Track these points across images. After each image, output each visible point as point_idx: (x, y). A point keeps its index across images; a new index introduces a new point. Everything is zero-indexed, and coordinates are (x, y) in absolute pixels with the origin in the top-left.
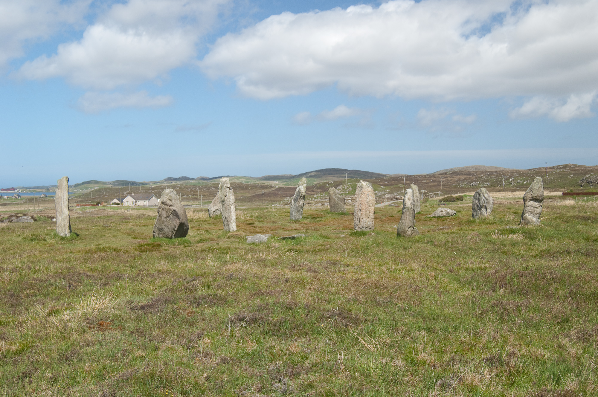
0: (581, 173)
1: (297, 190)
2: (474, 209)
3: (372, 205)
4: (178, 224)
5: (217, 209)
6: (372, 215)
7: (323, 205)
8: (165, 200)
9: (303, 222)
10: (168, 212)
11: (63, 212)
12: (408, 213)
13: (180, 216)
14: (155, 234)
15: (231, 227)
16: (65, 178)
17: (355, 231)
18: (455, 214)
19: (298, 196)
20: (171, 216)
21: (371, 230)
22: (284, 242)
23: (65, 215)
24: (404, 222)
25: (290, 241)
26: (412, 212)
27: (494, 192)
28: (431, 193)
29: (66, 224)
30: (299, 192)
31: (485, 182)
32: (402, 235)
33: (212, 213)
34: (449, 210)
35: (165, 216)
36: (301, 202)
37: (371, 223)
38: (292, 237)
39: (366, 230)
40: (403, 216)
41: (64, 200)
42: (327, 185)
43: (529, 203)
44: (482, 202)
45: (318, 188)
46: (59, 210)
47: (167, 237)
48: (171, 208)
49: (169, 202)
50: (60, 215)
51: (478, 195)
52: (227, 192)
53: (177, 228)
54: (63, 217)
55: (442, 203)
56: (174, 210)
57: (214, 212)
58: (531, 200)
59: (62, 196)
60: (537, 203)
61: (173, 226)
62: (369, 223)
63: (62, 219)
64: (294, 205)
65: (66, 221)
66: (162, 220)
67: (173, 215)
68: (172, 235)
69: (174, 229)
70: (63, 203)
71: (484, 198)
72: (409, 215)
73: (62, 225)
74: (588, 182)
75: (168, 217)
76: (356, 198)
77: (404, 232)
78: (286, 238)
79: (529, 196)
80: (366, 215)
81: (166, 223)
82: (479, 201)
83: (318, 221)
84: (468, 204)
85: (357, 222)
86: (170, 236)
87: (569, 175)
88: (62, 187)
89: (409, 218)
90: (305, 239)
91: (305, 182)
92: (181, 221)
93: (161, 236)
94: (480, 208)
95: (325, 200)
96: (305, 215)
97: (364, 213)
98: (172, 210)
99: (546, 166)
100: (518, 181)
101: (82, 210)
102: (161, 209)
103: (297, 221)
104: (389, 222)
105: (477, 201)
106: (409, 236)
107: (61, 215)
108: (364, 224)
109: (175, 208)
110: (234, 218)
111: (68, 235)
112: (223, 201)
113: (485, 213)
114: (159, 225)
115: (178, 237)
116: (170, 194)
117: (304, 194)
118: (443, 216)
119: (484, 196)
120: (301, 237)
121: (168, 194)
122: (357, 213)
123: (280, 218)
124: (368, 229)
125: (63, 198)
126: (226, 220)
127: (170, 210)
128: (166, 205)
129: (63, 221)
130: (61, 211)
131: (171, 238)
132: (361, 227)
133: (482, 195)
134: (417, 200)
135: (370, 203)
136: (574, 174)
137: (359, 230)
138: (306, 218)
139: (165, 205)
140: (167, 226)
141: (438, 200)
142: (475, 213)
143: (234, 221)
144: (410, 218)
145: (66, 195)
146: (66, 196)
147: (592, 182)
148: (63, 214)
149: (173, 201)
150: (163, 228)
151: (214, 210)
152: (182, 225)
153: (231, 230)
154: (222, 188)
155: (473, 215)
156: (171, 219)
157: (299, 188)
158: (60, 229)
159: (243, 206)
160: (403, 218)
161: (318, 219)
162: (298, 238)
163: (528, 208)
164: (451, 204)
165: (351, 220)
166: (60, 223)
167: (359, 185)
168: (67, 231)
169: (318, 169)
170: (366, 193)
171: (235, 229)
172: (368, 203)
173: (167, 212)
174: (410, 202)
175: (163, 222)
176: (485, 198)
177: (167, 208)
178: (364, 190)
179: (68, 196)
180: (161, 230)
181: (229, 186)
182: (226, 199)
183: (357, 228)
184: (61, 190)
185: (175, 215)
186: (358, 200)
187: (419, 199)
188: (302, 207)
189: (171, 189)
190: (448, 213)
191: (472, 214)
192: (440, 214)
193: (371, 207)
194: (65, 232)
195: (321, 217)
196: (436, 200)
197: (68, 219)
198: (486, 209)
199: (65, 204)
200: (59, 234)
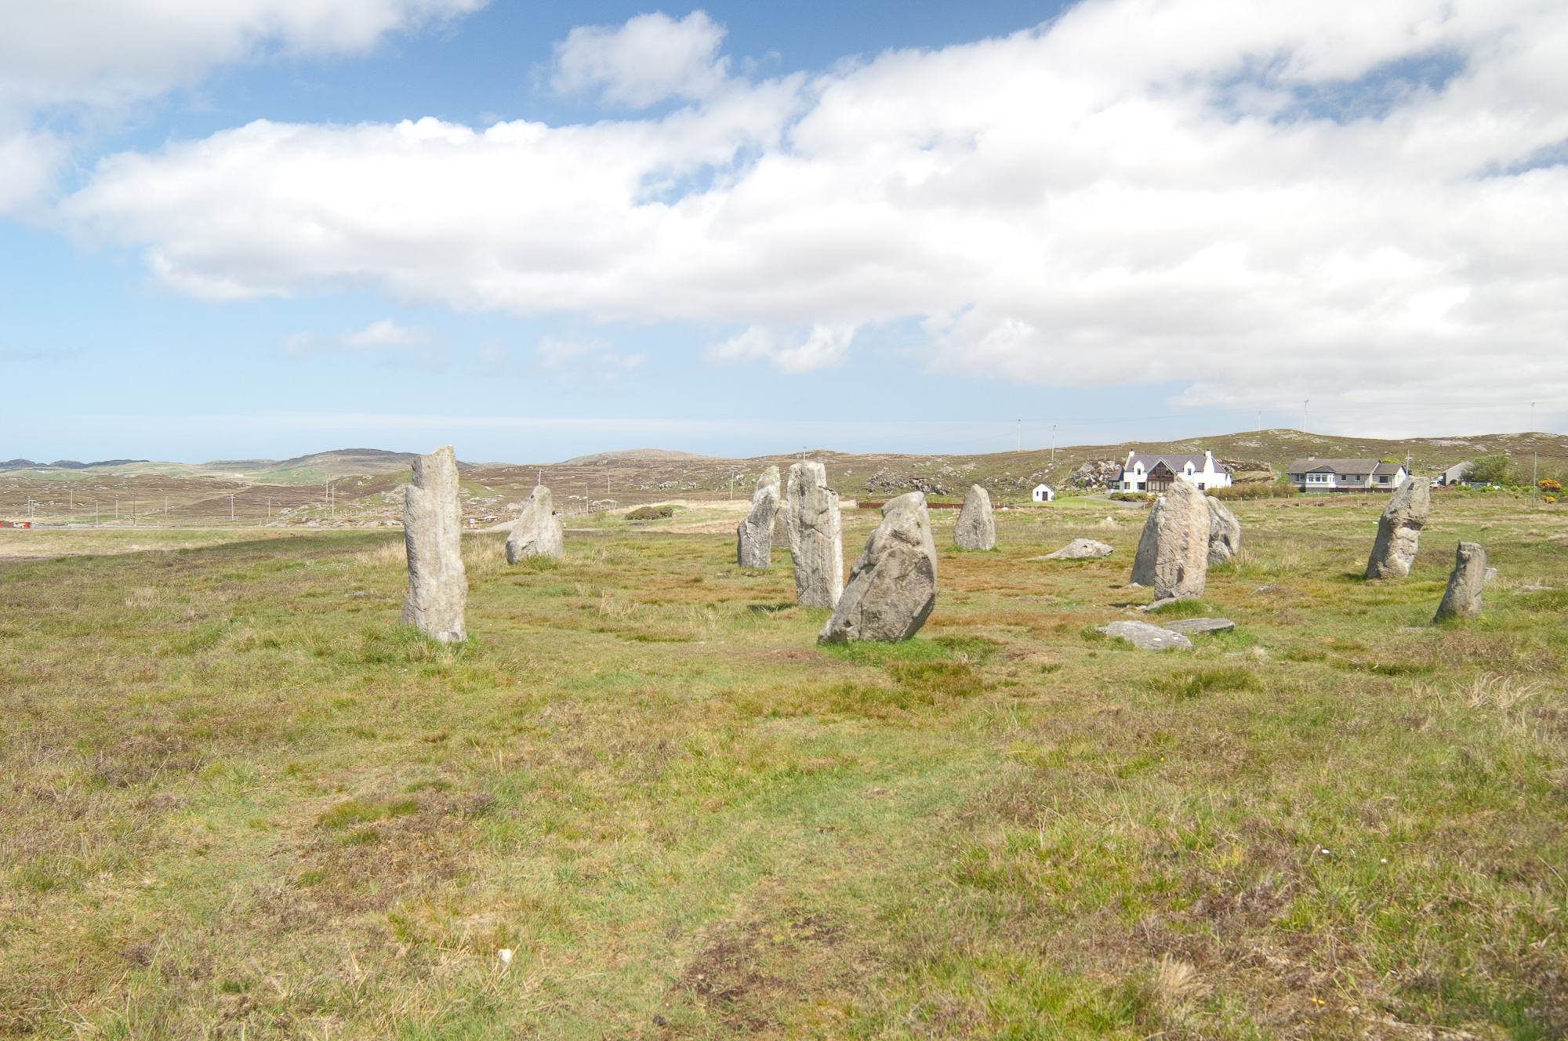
4: (925, 600)
8: (906, 526)
10: (907, 563)
11: (444, 560)
14: (849, 629)
15: (834, 592)
16: (447, 452)
18: (1111, 552)
20: (913, 575)
21: (1199, 597)
23: (451, 573)
24: (1470, 582)
29: (454, 600)
35: (895, 573)
37: (1201, 580)
39: (1197, 599)
41: (447, 521)
43: (1401, 531)
46: (428, 555)
47: (884, 639)
48: (918, 549)
49: (913, 533)
50: (430, 573)
53: (920, 609)
54: (444, 578)
56: (926, 558)
57: (525, 548)
58: (1405, 525)
59: (439, 510)
60: (1415, 532)
61: (911, 605)
62: (1197, 582)
63: (442, 586)
65: (456, 591)
66: (884, 587)
67: (919, 570)
69: (912, 612)
70: (441, 531)
73: (443, 604)
75: (903, 576)
79: (1402, 516)
80: (1195, 561)
81: (893, 597)
85: (1171, 577)
86: (896, 634)
88: (439, 481)
89: (1478, 574)
93: (868, 634)
97: (1192, 557)
98: (920, 556)
102: (885, 555)
107: (436, 572)
108: (1190, 584)
109: (925, 551)
110: (839, 571)
111: (463, 637)
114: (873, 603)
116: (918, 509)
118: (1090, 558)
121: (915, 508)
122: (1169, 556)
124: (1195, 596)
125: (440, 516)
127: (915, 555)
128: (906, 541)
129: (445, 593)
130: (437, 558)
131: (896, 640)
132: (1183, 591)
136: (854, 469)
137: (1179, 598)
139: (902, 540)
140: (895, 606)
145: (453, 506)
146: (453, 510)
148: (444, 569)
150: (880, 612)
151: (526, 544)
156: (910, 583)
158: (434, 619)
163: (1399, 541)
166: (435, 601)
168: (459, 624)
172: (1199, 532)
173: (903, 561)
175: (885, 593)
177: (905, 549)
179: (460, 510)
180: (872, 617)
181: (826, 482)
182: (820, 521)
184: (434, 489)
185: (923, 573)
190: (1099, 550)
192: (1083, 553)
194: (451, 628)
197: (462, 585)
198: (1227, 541)
199: (451, 536)
200: (433, 636)
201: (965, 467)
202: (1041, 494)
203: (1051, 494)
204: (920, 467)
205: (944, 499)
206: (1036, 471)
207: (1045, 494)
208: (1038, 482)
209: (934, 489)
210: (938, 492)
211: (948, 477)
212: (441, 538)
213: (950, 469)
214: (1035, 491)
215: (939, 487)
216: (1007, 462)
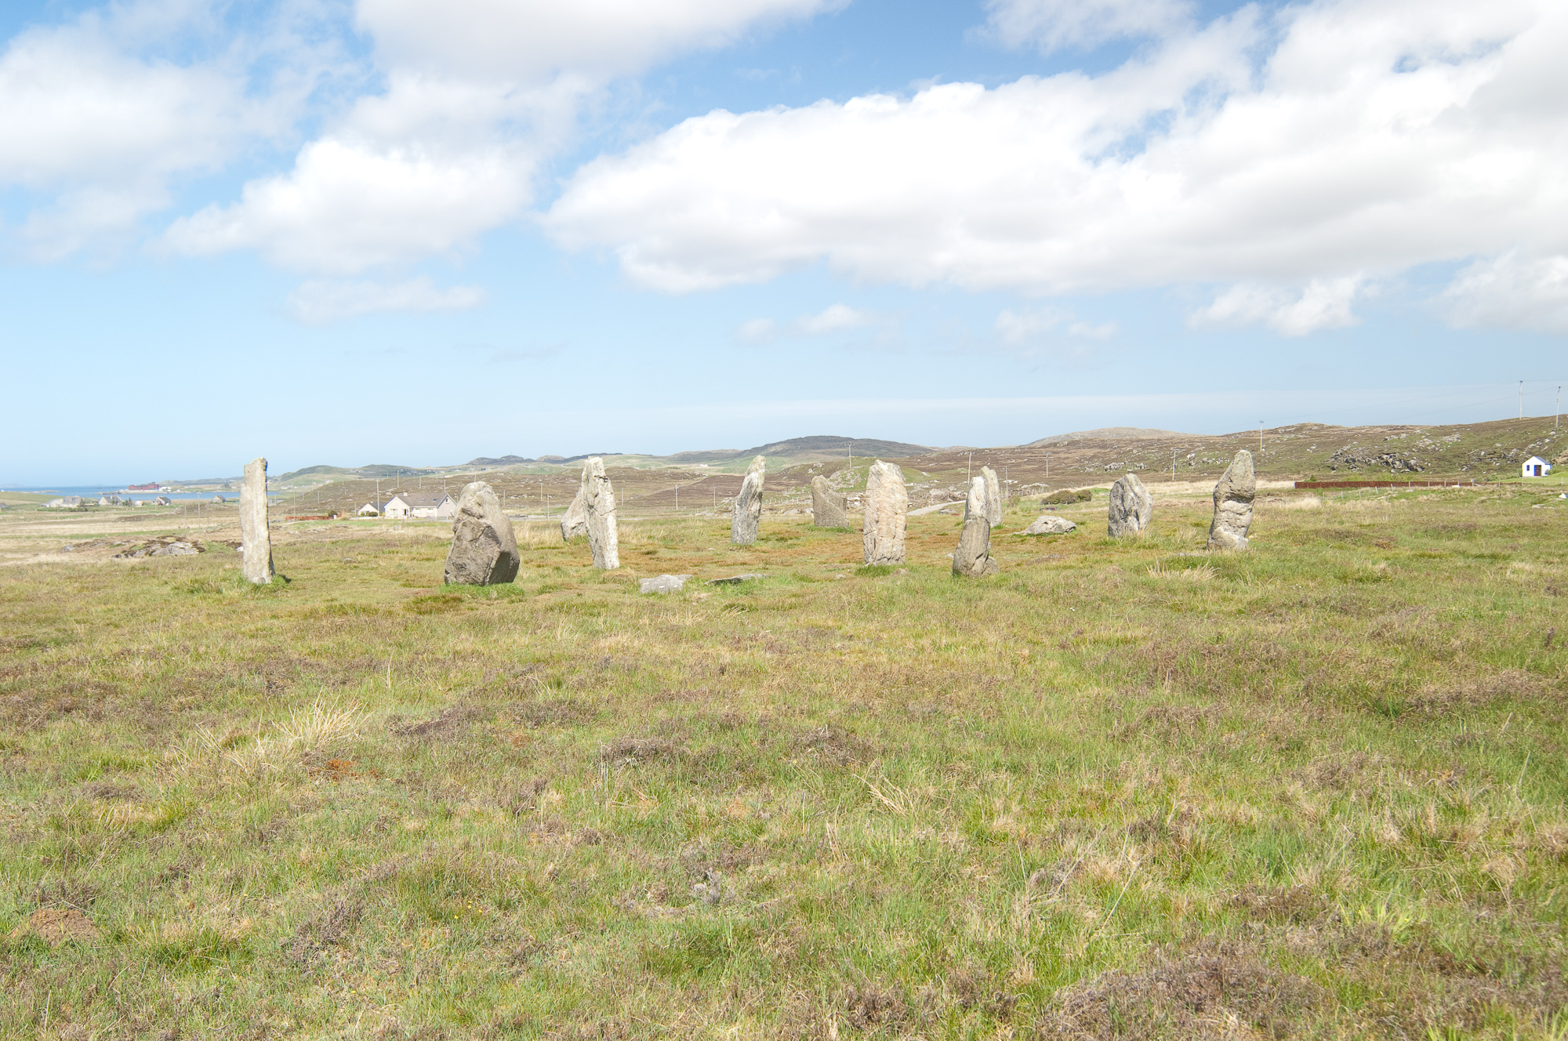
0: (1333, 442)
1: (746, 482)
2: (1111, 518)
3: (900, 511)
4: (496, 556)
5: (579, 524)
6: (901, 533)
7: (801, 512)
8: (469, 505)
9: (758, 548)
10: (476, 531)
11: (257, 531)
12: (975, 527)
13: (500, 539)
14: (448, 576)
15: (607, 560)
16: (259, 462)
17: (867, 565)
18: (1074, 527)
19: (747, 494)
20: (482, 538)
21: (900, 562)
22: (719, 589)
23: (261, 539)
24: (968, 547)
25: (730, 588)
26: (983, 525)
27: (1154, 482)
28: (1025, 486)
29: (262, 557)
30: (750, 486)
31: (1136, 461)
32: (964, 573)
33: (570, 531)
34: (1061, 521)
35: (469, 537)
36: (755, 506)
37: (900, 548)
38: (735, 579)
39: (889, 564)
40: (966, 533)
41: (259, 507)
42: (811, 471)
43: (1225, 504)
44: (1128, 504)
45: (790, 478)
46: (248, 528)
47: (474, 583)
48: (482, 521)
49: (476, 510)
51: (1120, 489)
52: (599, 486)
53: (494, 562)
54: (256, 543)
55: (1049, 506)
56: (489, 527)
57: (573, 528)
58: (1229, 498)
59: (254, 500)
60: (1241, 505)
61: (486, 560)
62: (894, 549)
63: (255, 548)
64: (740, 514)
65: (263, 551)
66: (463, 547)
67: (487, 535)
68: (485, 578)
69: (489, 564)
70: (255, 513)
71: (1132, 494)
72: (978, 531)
73: (256, 559)
74: (1347, 461)
75: (475, 540)
76: (868, 497)
77: (968, 567)
78: (722, 581)
79: (1225, 489)
80: (889, 532)
81: (471, 554)
82: (1123, 501)
83: (789, 547)
84: (1101, 506)
85: (871, 546)
86: (481, 579)
87: (1309, 445)
88: (254, 481)
89: (977, 538)
90: (761, 582)
91: (763, 464)
92: (504, 548)
93: (461, 579)
94: (1126, 514)
95: (803, 503)
96: (763, 535)
97: (885, 528)
98: (485, 526)
99: (1261, 428)
100: (1205, 459)
101: (298, 528)
102: (460, 525)
103: (747, 547)
104: (934, 546)
105: (1119, 502)
106: (977, 574)
107: (252, 539)
108: (886, 551)
109: (489, 522)
110: (613, 540)
111: (268, 580)
112: (591, 507)
113: (1136, 526)
114: (459, 558)
115: (498, 583)
116: (478, 493)
117: (759, 490)
118: (1049, 534)
119: (1133, 491)
120: (753, 579)
121: (475, 493)
122: (869, 527)
123: (710, 541)
124: (894, 562)
125: (255, 503)
126: (597, 546)
127: (480, 525)
128: (471, 515)
129: (257, 552)
130: (253, 530)
131: (483, 584)
132: (879, 557)
133: (1128, 487)
134: (995, 500)
135: (897, 507)
136: (1318, 445)
137: (875, 563)
138: (766, 540)
139: (469, 515)
140: (474, 560)
141: (1040, 501)
142: (1114, 527)
143: (615, 547)
144: (980, 537)
145: (262, 497)
146: (262, 499)
147: (1354, 461)
148: (256, 537)
149: (486, 507)
150: (465, 565)
151: (573, 525)
152: (504, 557)
153: (609, 566)
154: (588, 480)
155: (1110, 529)
156: (482, 544)
157: (749, 477)
158: (251, 569)
159: (634, 516)
160: (965, 537)
161: (790, 542)
162: (747, 582)
163: (1223, 514)
164: (1066, 508)
165: (858, 542)
166: (251, 557)
167: (873, 470)
168: (266, 572)
169: (790, 438)
170: (889, 486)
171: (617, 564)
172: (893, 506)
173: (473, 529)
174: (981, 504)
175: (466, 551)
176: (1136, 494)
177: (473, 521)
178: (883, 480)
179: (265, 499)
180: (461, 567)
181: (603, 474)
182: (596, 502)
183: (870, 560)
184: (251, 486)
185: (489, 537)
186: (871, 501)
187: (998, 499)
188: (755, 517)
189: (480, 482)
190: (1060, 527)
191: (1109, 527)
192: (1044, 529)
193: (898, 516)
194: (261, 574)
195: (797, 538)
196: (1037, 500)
197: (265, 547)
198: (1137, 517)
199: (261, 516)
200: (249, 579)
201: (1447, 438)
202: (1532, 469)
203: (1545, 468)
204: (1394, 440)
205: (1418, 477)
206: (1534, 441)
207: (1538, 469)
208: (1532, 454)
209: (1407, 465)
210: (1411, 468)
211: (1425, 451)
212: (255, 518)
213: (1428, 442)
214: (1524, 466)
215: (1412, 462)
216: (1500, 431)
